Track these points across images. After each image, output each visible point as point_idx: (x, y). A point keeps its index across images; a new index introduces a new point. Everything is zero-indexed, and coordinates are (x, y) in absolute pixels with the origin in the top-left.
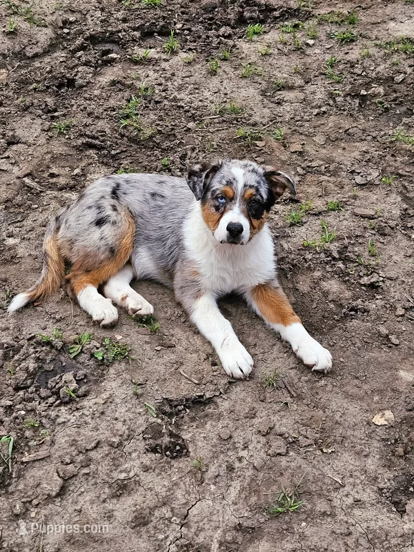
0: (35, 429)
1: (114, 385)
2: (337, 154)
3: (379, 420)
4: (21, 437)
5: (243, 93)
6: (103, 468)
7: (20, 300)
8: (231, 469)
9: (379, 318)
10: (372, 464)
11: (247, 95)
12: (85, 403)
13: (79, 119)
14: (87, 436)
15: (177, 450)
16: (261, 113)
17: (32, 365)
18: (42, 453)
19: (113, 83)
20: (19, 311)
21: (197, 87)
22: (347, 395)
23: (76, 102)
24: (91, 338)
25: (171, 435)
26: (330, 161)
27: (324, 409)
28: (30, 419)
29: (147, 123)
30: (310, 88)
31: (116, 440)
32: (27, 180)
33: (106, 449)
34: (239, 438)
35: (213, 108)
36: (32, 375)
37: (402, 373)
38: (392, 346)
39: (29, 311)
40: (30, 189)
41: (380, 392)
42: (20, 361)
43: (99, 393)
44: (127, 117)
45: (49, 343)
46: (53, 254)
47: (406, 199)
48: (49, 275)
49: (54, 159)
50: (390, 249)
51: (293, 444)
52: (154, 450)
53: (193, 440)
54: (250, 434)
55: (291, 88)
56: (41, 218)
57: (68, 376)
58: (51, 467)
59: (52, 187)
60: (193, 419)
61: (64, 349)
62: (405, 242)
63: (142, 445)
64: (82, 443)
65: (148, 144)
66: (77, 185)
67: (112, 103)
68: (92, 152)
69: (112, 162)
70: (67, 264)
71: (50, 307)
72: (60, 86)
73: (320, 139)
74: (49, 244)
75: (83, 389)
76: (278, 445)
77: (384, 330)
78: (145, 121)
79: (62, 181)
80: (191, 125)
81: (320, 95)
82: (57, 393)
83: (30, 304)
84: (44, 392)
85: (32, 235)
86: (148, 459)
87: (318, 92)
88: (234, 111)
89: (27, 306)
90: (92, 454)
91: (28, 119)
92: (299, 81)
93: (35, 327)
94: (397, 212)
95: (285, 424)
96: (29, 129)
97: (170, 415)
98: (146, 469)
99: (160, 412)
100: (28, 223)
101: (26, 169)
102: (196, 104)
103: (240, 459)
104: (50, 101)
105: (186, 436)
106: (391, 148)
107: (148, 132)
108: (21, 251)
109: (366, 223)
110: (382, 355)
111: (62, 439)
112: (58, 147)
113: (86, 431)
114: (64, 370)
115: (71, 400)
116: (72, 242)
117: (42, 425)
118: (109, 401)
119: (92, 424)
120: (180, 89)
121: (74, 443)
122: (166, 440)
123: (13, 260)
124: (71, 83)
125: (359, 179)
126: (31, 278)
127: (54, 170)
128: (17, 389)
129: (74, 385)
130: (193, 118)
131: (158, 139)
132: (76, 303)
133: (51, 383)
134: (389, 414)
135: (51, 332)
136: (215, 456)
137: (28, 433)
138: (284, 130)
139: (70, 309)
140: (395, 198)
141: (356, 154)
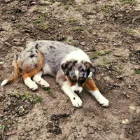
0: (11, 124)
1: (37, 110)
2: (108, 36)
3: (124, 122)
4: (6, 127)
5: (77, 15)
6: (34, 137)
7: (5, 82)
8: (75, 138)
9: (123, 89)
10: (122, 136)
11: (78, 16)
12: (27, 116)
13: (23, 23)
14: (28, 127)
15: (58, 131)
16: (83, 22)
17: (9, 103)
18: (13, 132)
19: (34, 11)
20: (5, 85)
21: (62, 13)
22: (113, 114)
23: (22, 18)
24: (29, 94)
25: (56, 126)
26: (105, 38)
27: (106, 118)
28: (9, 121)
29: (46, 25)
30: (98, 14)
31: (38, 128)
32: (6, 43)
33: (34, 131)
34: (78, 128)
35: (67, 20)
36: (9, 106)
37: (131, 107)
38: (128, 98)
39: (8, 86)
40: (7, 45)
41: (124, 113)
42: (5, 102)
43: (31, 113)
44: (39, 22)
45: (15, 96)
46: (16, 67)
47: (130, 51)
48: (14, 74)
49: (15, 36)
50: (126, 67)
51: (96, 130)
52: (50, 132)
53: (63, 129)
54: (82, 126)
55: (92, 14)
56: (11, 55)
57: (21, 107)
58: (16, 137)
59: (15, 45)
60: (63, 122)
61: (20, 98)
62: (131, 65)
63: (46, 130)
64: (27, 129)
65: (46, 32)
66: (23, 44)
67: (34, 18)
68: (27, 34)
69: (34, 37)
70: (20, 70)
71: (15, 84)
72: (16, 12)
73: (102, 31)
74: (14, 64)
75: (27, 111)
76: (91, 130)
77: (125, 93)
78: (45, 24)
79: (18, 43)
80: (60, 25)
81: (102, 17)
82: (18, 113)
83: (8, 83)
84: (13, 112)
85: (8, 61)
86: (48, 134)
87: (101, 15)
88: (74, 21)
89: (7, 84)
90: (30, 133)
91: (6, 23)
92: (95, 12)
93: (10, 91)
94: (128, 55)
95: (93, 123)
96: (7, 26)
97: (55, 120)
98: (48, 138)
99: (52, 119)
100: (7, 57)
101: (6, 39)
102: (62, 19)
103: (79, 135)
104: (13, 17)
105: (61, 127)
106: (125, 34)
107: (46, 28)
108: (5, 66)
109: (118, 58)
110: (124, 101)
111: (20, 128)
112: (16, 32)
113: (28, 125)
114: (20, 105)
115: (23, 115)
116: (22, 63)
117: (13, 123)
118: (35, 115)
119: (30, 123)
120: (56, 14)
121: (24, 129)
122: (54, 128)
123: (2, 69)
124: (20, 11)
125: (115, 44)
126: (9, 75)
127: (15, 40)
128: (4, 111)
129: (23, 110)
130: (60, 23)
131: (49, 30)
132: (24, 83)
133: (16, 109)
134: (127, 120)
135: (15, 92)
136: (70, 134)
137: (8, 126)
138: (90, 28)
139: (21, 85)
140: (127, 50)
141: (114, 36)
